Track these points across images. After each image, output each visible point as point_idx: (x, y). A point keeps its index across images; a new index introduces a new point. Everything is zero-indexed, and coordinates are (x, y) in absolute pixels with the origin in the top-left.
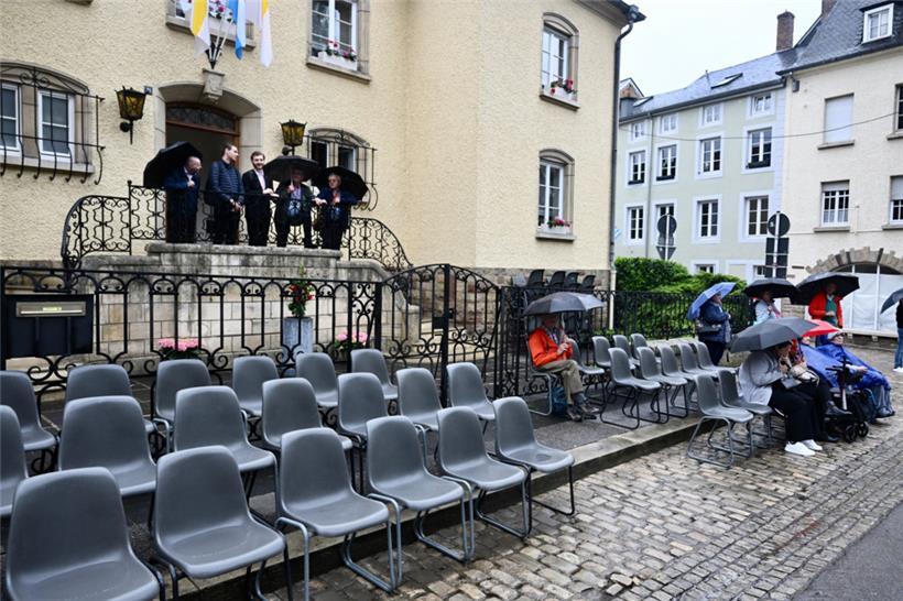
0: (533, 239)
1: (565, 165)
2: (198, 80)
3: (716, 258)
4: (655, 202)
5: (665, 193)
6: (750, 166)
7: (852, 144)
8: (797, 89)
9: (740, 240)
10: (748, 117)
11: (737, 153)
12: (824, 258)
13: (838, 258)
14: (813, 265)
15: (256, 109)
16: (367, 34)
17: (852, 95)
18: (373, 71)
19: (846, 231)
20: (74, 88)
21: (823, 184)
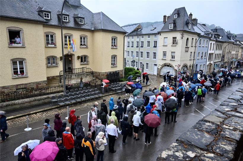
0: (110, 68)
1: (116, 56)
2: (68, 53)
3: (149, 62)
4: (140, 51)
5: (142, 50)
6: (154, 47)
7: (167, 46)
8: (160, 35)
9: (152, 59)
10: (154, 38)
11: (152, 44)
12: (163, 64)
13: (165, 64)
14: (161, 65)
15: (74, 55)
16: (87, 41)
17: (167, 38)
18: (89, 46)
19: (165, 60)
20: (56, 57)
21: (163, 52)
